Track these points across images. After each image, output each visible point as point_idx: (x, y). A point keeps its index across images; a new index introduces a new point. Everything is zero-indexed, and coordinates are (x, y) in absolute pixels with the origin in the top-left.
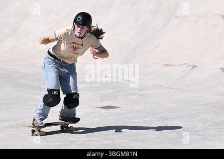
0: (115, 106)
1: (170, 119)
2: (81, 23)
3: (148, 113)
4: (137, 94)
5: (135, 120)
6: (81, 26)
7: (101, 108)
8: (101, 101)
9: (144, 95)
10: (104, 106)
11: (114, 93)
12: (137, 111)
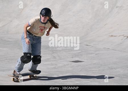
0: (81, 60)
1: (115, 68)
2: (44, 14)
3: (101, 65)
4: (94, 53)
5: (93, 69)
6: (44, 16)
7: (73, 62)
8: (72, 58)
9: (98, 54)
10: (74, 60)
11: (80, 52)
12: (94, 64)
